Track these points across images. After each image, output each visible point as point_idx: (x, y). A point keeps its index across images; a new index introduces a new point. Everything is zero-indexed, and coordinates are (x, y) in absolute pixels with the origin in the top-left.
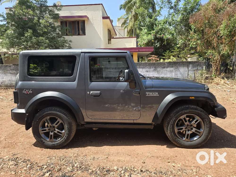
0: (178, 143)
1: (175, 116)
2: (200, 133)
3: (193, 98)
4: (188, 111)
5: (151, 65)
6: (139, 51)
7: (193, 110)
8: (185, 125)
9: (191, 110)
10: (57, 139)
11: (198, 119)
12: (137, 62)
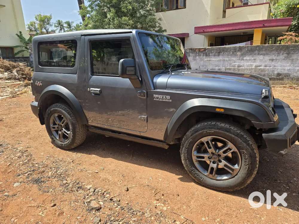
0: (195, 177)
1: (192, 136)
2: (233, 170)
3: (222, 110)
4: (213, 131)
5: (281, 49)
6: (264, 27)
7: (222, 130)
8: (208, 152)
9: (218, 131)
10: (65, 140)
11: (230, 148)
12: (260, 45)
